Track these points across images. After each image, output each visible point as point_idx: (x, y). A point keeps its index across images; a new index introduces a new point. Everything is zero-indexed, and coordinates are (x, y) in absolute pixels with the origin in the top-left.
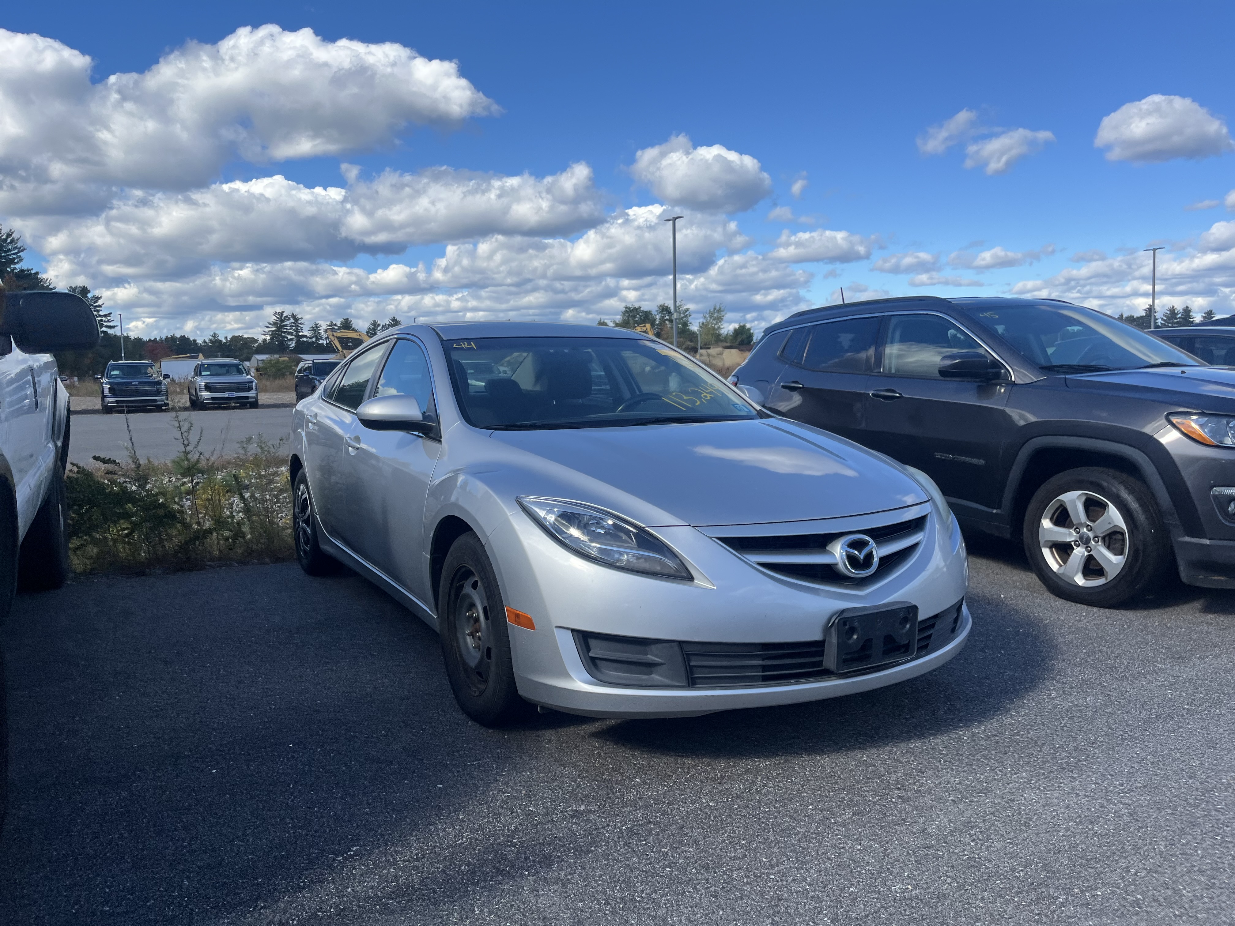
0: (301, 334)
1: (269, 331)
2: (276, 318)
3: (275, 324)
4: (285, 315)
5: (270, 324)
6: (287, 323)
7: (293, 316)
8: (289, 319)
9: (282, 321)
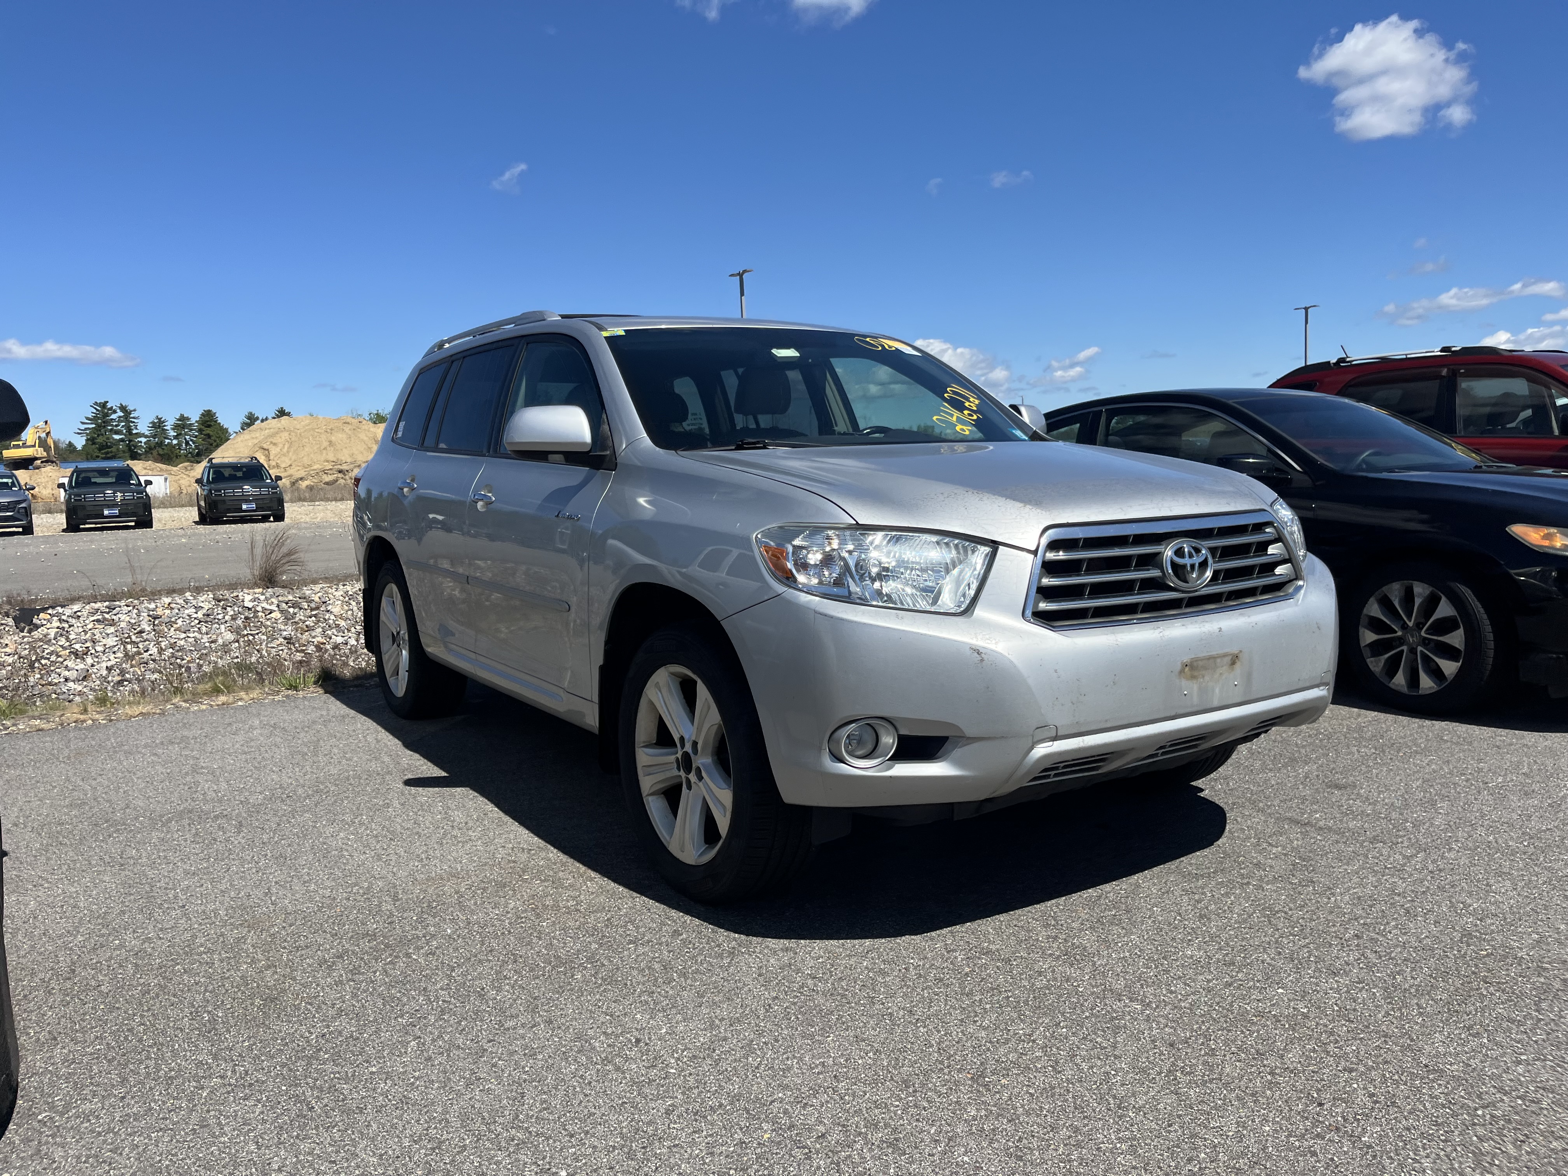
0: (134, 431)
1: (86, 429)
2: (95, 411)
3: (94, 420)
4: (109, 405)
5: (87, 418)
6: (114, 416)
7: (123, 408)
8: (115, 412)
9: (107, 415)
